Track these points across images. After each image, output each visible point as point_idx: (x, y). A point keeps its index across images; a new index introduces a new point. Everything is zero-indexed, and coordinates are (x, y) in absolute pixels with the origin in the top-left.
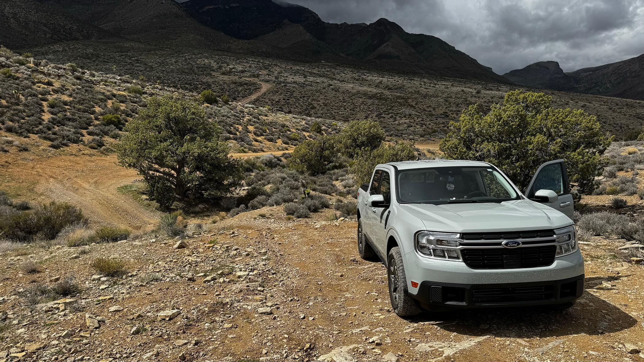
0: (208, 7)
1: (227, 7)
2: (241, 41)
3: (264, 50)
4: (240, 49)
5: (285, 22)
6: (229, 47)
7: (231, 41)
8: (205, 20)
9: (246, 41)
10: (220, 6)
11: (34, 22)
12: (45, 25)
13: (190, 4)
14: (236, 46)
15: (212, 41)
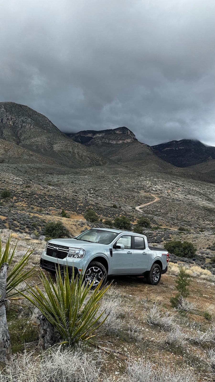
0: (166, 149)
1: (177, 149)
2: (179, 168)
3: (191, 174)
4: (177, 173)
5: (209, 158)
6: (172, 171)
7: (174, 168)
8: (163, 156)
9: (182, 168)
10: (173, 148)
11: (85, 156)
12: (89, 157)
13: (158, 146)
14: (176, 171)
15: (163, 167)
